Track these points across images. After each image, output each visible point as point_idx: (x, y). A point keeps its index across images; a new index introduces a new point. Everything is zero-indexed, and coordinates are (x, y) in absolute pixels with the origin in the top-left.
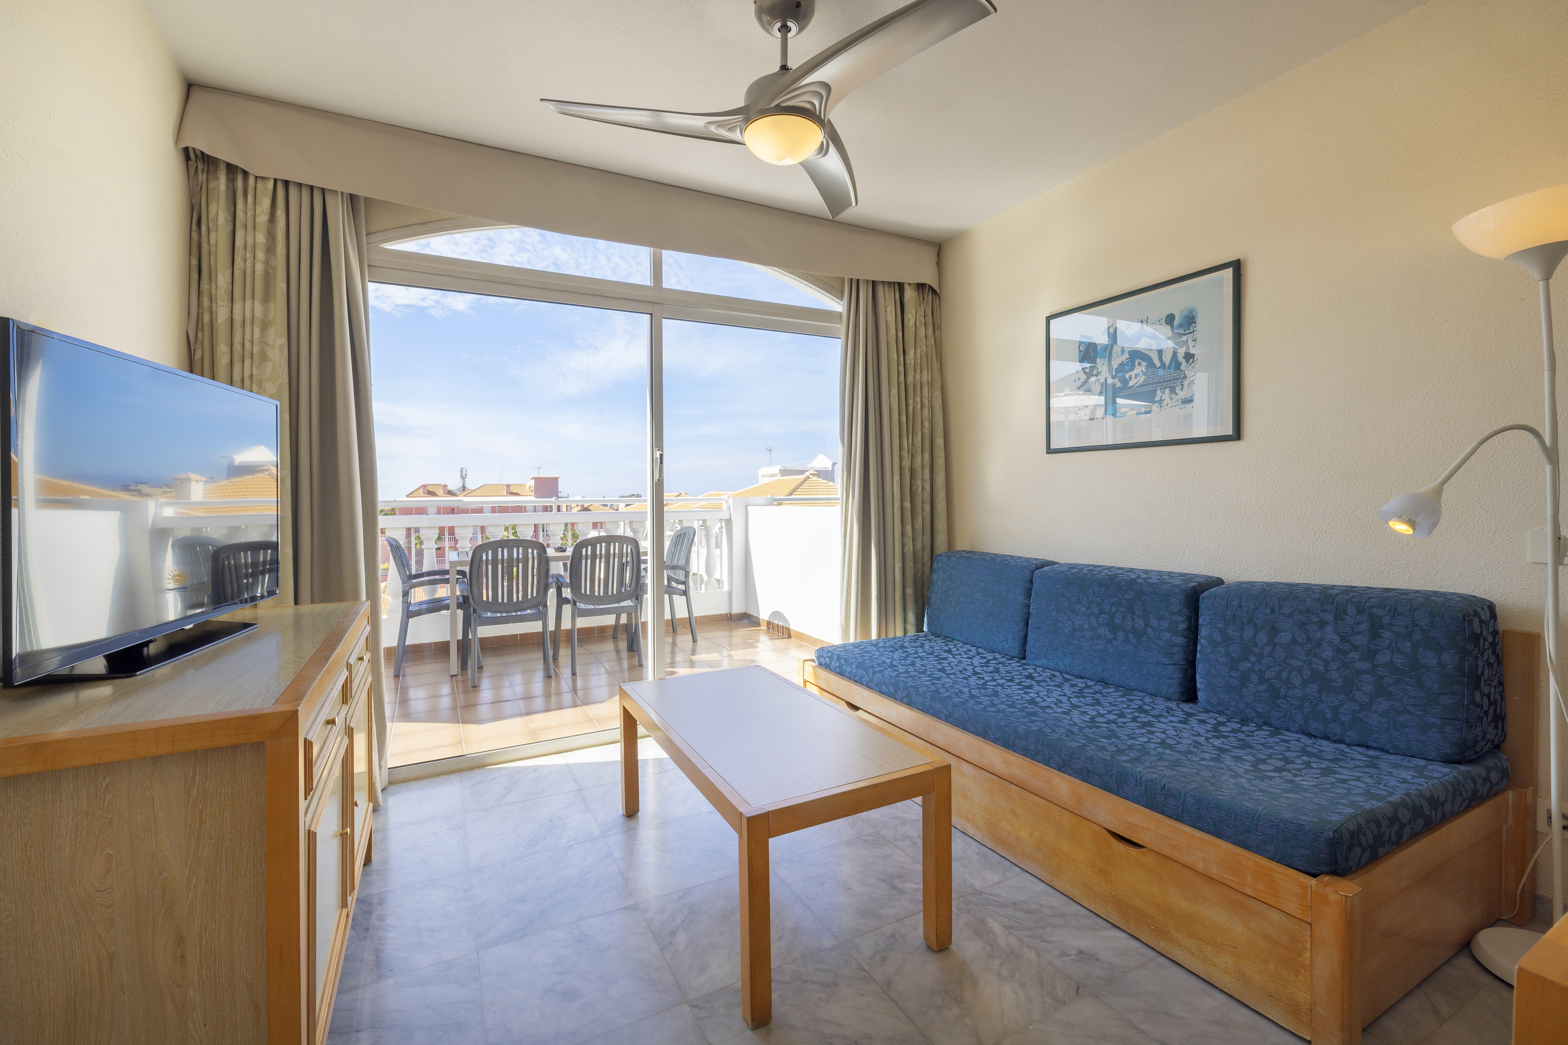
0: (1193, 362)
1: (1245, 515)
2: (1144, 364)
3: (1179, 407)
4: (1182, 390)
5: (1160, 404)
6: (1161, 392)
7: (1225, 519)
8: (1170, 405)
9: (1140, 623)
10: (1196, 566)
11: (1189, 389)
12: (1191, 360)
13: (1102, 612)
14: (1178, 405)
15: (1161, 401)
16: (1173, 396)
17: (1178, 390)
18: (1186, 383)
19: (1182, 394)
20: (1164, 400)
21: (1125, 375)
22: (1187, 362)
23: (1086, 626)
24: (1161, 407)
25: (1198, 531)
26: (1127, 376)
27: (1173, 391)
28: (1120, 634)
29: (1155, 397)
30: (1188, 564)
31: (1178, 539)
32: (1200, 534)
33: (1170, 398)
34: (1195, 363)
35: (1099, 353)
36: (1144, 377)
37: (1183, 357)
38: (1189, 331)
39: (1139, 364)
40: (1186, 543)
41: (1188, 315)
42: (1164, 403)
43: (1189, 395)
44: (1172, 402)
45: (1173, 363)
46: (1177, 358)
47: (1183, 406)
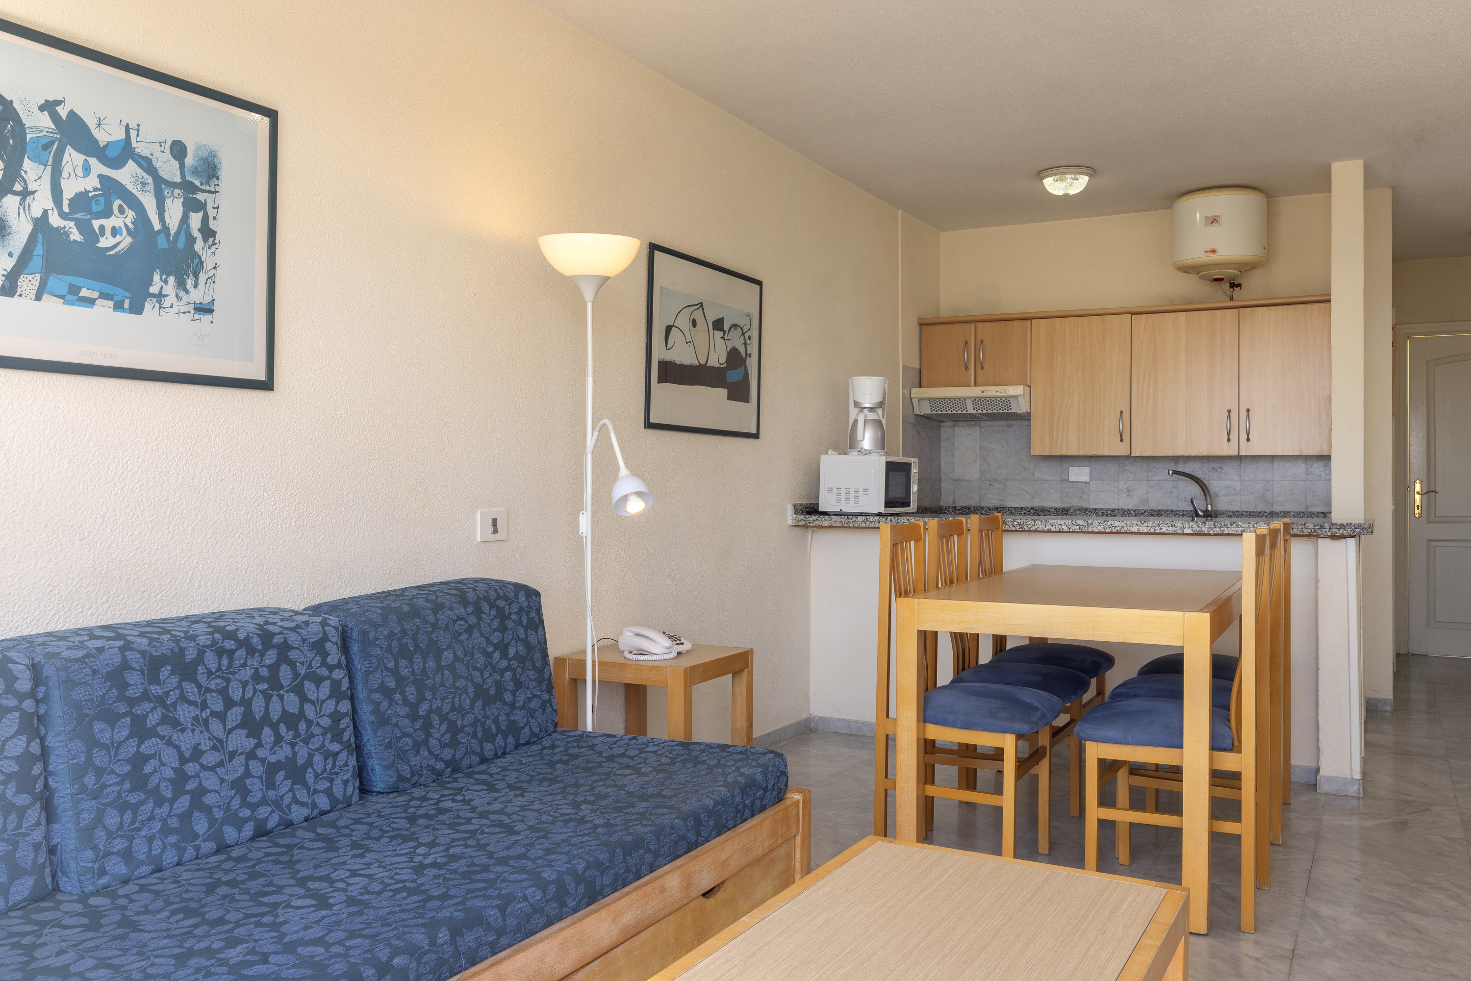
0: (214, 244)
1: (274, 507)
2: (131, 214)
3: (190, 316)
4: (196, 286)
5: (159, 302)
6: (161, 279)
7: (250, 515)
8: (175, 309)
9: (292, 703)
10: (211, 599)
11: (207, 289)
12: (211, 240)
13: (229, 704)
14: (189, 312)
15: (160, 296)
16: (182, 294)
17: (190, 283)
18: (202, 277)
19: (197, 295)
20: (166, 296)
21: (91, 219)
22: (205, 240)
23: (206, 745)
24: (160, 308)
25: (213, 539)
26: (96, 224)
27: (181, 284)
28: (267, 734)
29: (151, 285)
30: (198, 598)
31: (183, 555)
32: (217, 543)
33: (177, 296)
34: (217, 246)
35: (28, 148)
36: (128, 240)
37: (199, 230)
38: (207, 188)
39: (121, 210)
40: (195, 561)
41: (206, 159)
42: (167, 302)
43: (207, 299)
44: (178, 303)
45: (183, 233)
46: (188, 227)
47: (197, 316)
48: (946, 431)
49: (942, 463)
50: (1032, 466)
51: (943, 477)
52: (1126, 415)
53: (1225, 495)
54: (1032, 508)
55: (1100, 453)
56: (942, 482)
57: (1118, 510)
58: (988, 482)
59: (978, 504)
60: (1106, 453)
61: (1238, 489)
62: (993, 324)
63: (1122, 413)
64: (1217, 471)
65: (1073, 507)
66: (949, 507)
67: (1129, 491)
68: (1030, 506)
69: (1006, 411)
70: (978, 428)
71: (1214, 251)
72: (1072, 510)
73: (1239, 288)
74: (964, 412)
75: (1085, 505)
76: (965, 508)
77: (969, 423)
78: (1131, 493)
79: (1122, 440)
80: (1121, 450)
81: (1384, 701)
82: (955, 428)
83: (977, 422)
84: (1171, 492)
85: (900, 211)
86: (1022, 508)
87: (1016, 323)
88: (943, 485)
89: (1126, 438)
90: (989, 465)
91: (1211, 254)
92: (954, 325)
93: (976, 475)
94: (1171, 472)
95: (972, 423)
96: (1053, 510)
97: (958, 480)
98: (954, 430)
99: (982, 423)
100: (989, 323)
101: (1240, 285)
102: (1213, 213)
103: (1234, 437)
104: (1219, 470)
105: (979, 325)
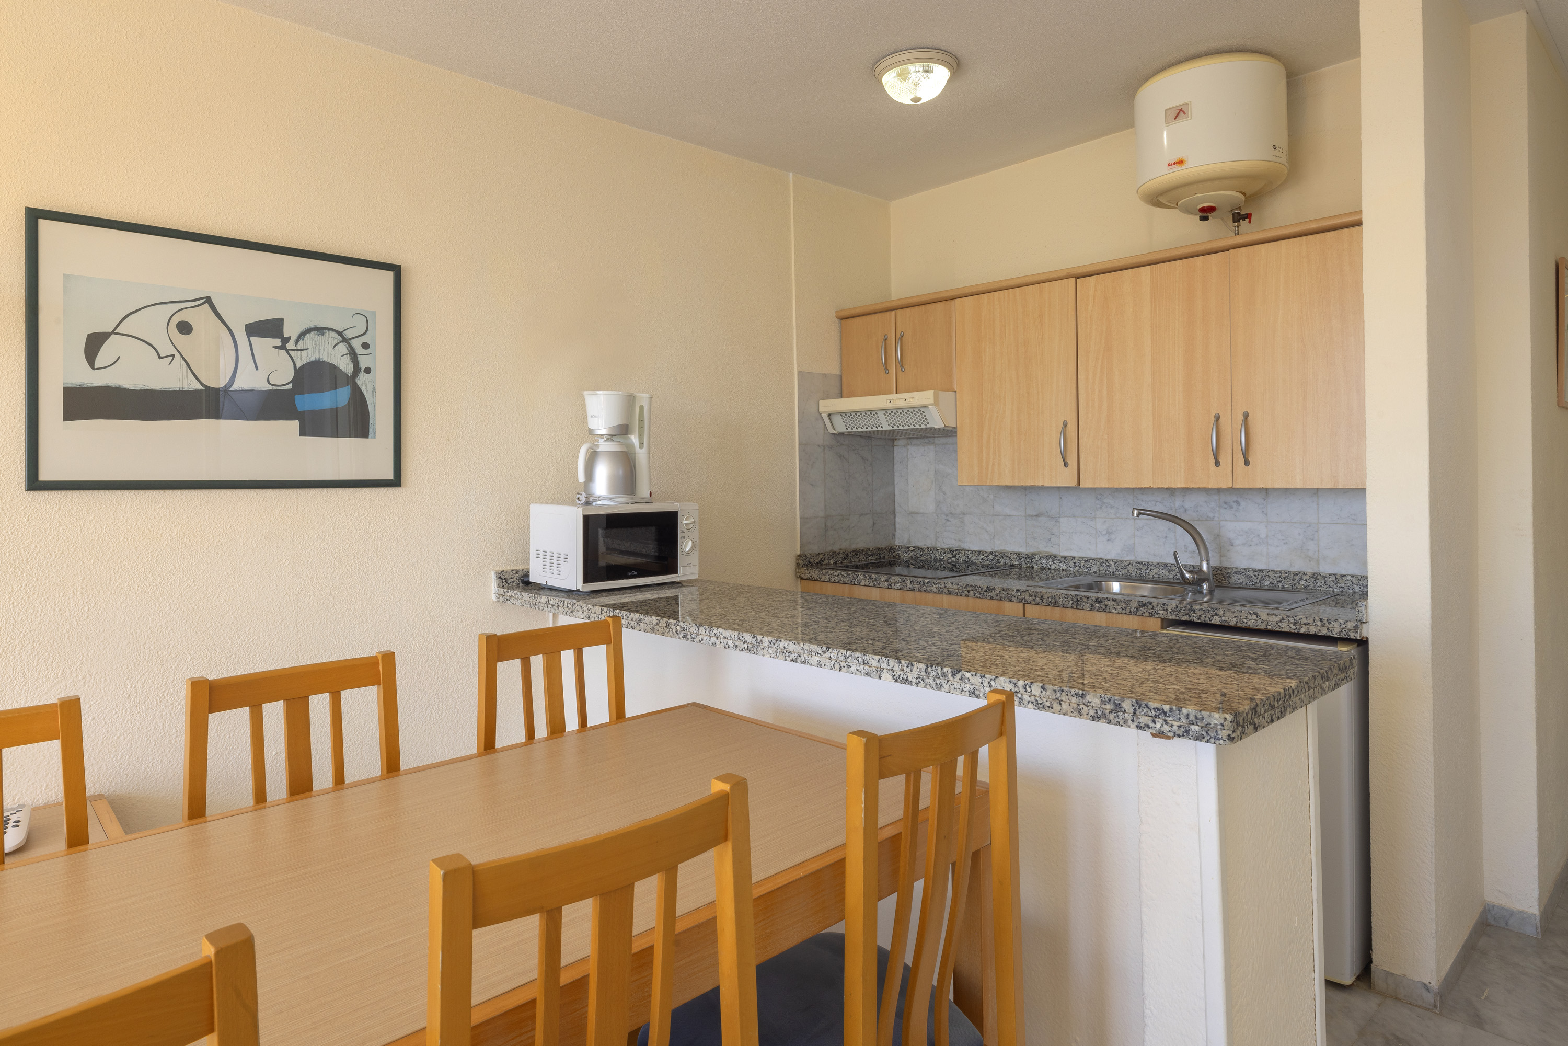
48: (899, 451)
49: (897, 492)
50: (992, 497)
51: (898, 509)
52: (1072, 428)
53: (1244, 544)
54: (991, 553)
55: (1039, 483)
56: (897, 515)
57: (1094, 559)
58: (944, 517)
59: (934, 545)
60: (1047, 483)
61: (1263, 536)
62: (914, 309)
63: (1065, 425)
64: (1232, 507)
65: (1039, 553)
66: (902, 547)
67: (1109, 533)
68: (990, 550)
69: (923, 426)
70: (932, 447)
71: (1180, 162)
72: (1037, 557)
73: (1247, 220)
74: (880, 429)
75: (1054, 551)
76: (919, 548)
77: (922, 440)
78: (1113, 537)
79: (1066, 465)
80: (1066, 478)
81: (1523, 917)
82: (909, 447)
83: (931, 439)
84: (1166, 537)
85: (791, 174)
86: (980, 552)
87: (938, 305)
88: (898, 519)
89: (1072, 460)
90: (945, 494)
91: (1177, 167)
92: (873, 316)
93: (931, 508)
94: (1136, 512)
95: (926, 440)
96: (1015, 556)
97: (913, 513)
98: (908, 450)
99: (936, 440)
100: (909, 309)
101: (1249, 216)
102: (1177, 102)
103: (1225, 459)
104: (1234, 505)
105: (899, 312)
